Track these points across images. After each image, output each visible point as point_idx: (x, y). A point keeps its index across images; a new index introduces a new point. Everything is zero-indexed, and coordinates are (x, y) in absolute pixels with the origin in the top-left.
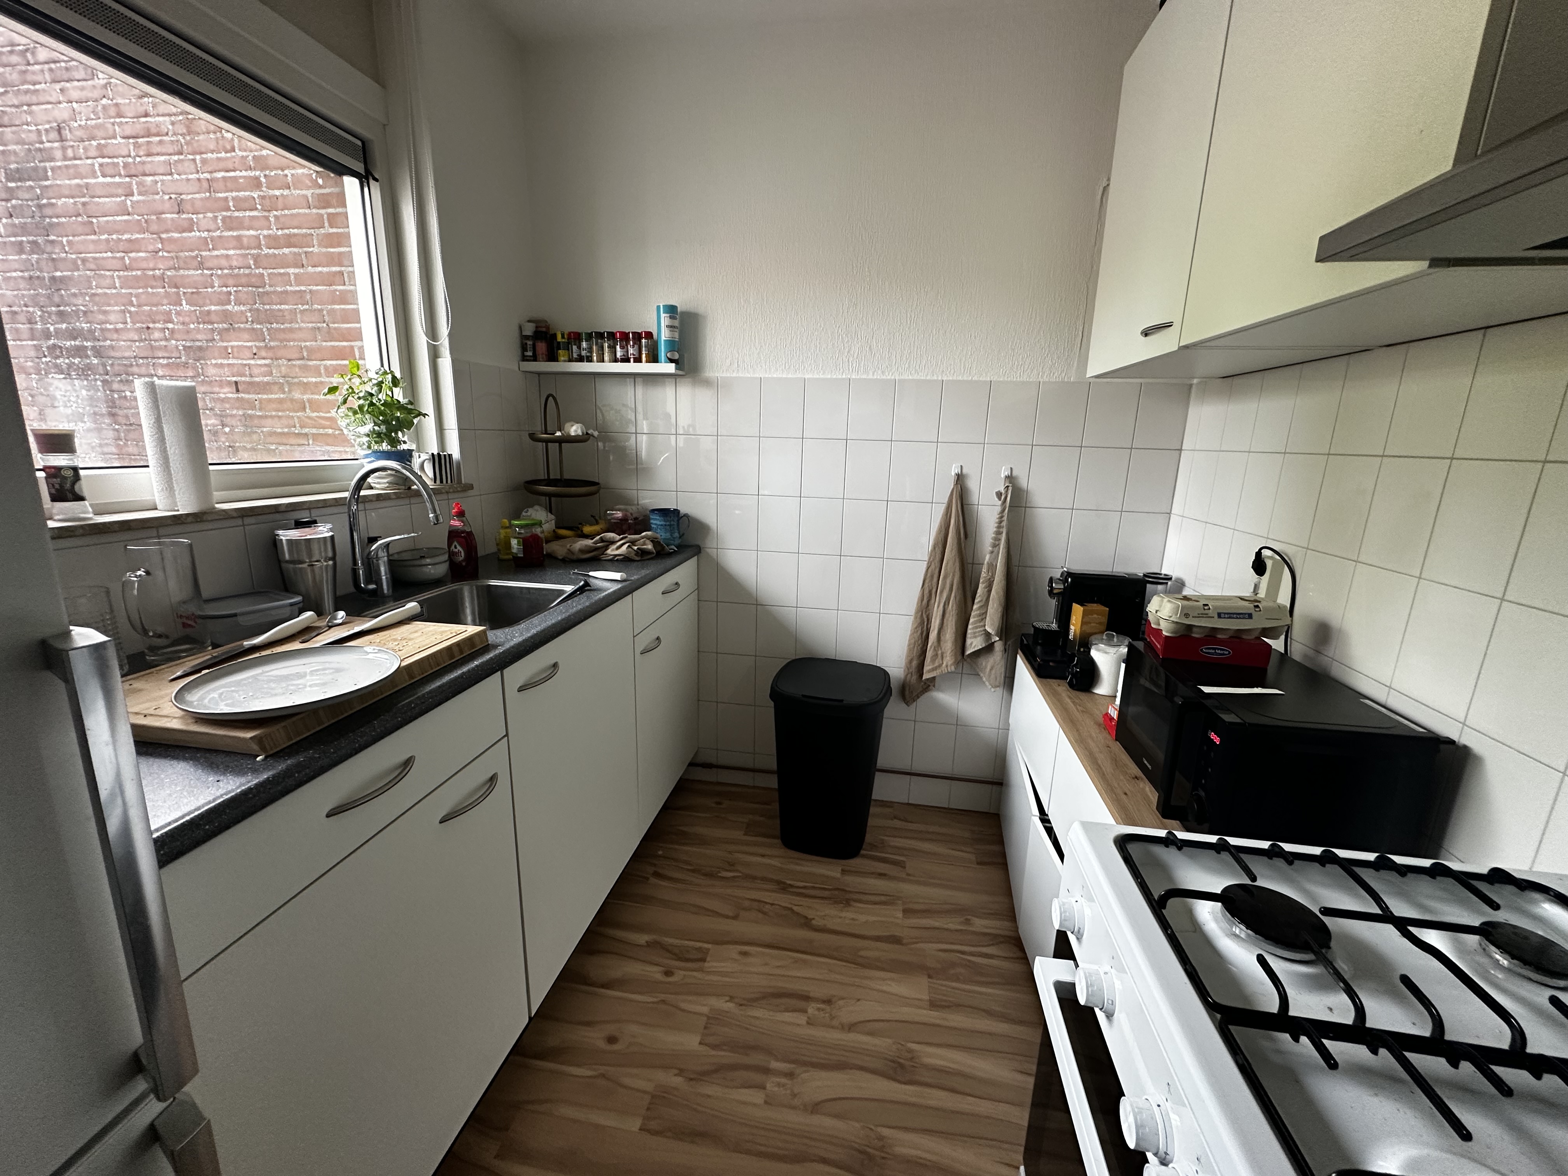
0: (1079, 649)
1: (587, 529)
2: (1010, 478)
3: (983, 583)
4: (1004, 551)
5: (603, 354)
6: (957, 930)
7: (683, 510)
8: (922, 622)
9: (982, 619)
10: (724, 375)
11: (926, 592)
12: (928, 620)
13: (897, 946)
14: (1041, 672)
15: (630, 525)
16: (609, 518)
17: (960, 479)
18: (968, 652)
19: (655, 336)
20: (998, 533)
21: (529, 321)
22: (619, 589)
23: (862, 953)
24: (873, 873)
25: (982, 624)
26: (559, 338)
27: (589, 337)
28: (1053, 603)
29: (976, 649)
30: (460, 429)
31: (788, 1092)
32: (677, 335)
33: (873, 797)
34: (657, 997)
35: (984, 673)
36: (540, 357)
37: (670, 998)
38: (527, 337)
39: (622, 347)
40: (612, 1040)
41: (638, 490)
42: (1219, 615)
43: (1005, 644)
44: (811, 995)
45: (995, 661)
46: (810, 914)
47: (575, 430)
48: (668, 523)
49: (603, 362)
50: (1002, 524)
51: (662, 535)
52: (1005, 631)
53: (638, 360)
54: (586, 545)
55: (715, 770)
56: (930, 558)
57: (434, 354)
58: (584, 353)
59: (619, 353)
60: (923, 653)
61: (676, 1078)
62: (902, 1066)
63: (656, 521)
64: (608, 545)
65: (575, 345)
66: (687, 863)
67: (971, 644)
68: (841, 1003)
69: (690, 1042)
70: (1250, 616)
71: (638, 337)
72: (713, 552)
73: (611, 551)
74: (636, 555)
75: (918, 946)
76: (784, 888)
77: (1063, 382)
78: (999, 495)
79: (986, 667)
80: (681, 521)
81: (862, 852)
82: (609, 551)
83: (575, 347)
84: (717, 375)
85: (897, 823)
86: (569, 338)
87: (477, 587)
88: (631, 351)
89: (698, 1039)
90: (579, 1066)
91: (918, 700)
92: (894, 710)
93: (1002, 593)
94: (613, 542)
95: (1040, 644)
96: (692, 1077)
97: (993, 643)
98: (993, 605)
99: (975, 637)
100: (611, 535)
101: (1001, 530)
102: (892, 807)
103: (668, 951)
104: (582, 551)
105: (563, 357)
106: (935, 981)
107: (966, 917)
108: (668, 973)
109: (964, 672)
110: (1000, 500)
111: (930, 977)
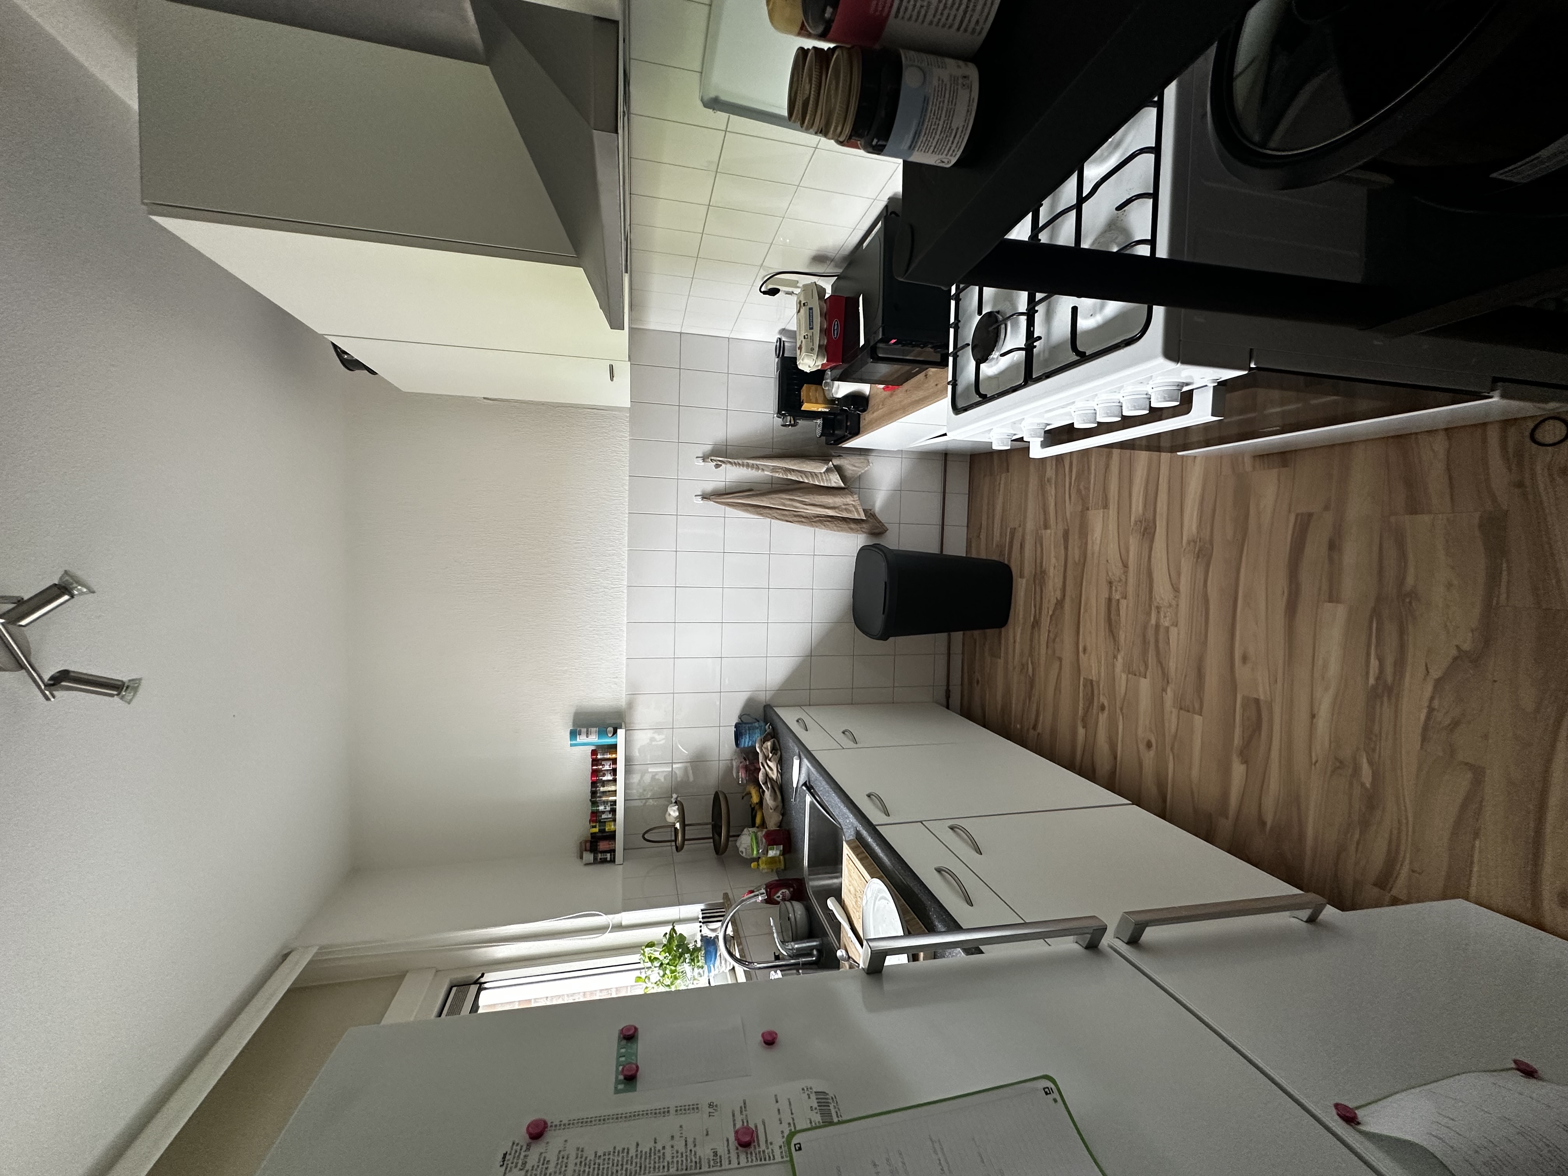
0: (836, 404)
1: (755, 799)
2: (705, 458)
3: (787, 476)
4: (761, 460)
5: (609, 791)
6: (1056, 488)
7: (735, 720)
8: (820, 521)
9: (816, 475)
10: (624, 689)
11: (795, 519)
12: (818, 517)
13: (1070, 532)
14: (856, 432)
15: (751, 763)
16: (745, 782)
17: (705, 497)
18: (843, 485)
19: (593, 748)
20: (748, 466)
21: (581, 858)
22: (807, 759)
23: (1077, 560)
24: (1021, 553)
25: (819, 475)
26: (596, 830)
27: (594, 803)
28: (801, 422)
29: (840, 479)
30: (680, 903)
31: (1168, 610)
32: (594, 730)
33: (965, 555)
34: (1119, 715)
35: (859, 471)
36: (611, 847)
37: (1118, 704)
38: (595, 859)
39: (604, 775)
40: (1149, 745)
41: (719, 760)
42: (811, 328)
43: (834, 456)
44: (1107, 596)
45: (848, 464)
46: (1053, 601)
47: (673, 812)
48: (748, 732)
49: (616, 791)
50: (741, 463)
51: (758, 737)
52: (825, 458)
53: (614, 761)
54: (771, 796)
55: (951, 688)
56: (769, 517)
57: (619, 927)
58: (608, 809)
59: (609, 777)
60: (844, 519)
61: (1168, 692)
62: (1146, 529)
63: (746, 742)
64: (769, 778)
65: (601, 816)
66: (1024, 704)
67: (835, 482)
68: (1110, 574)
69: (1145, 684)
70: (811, 309)
71: (595, 762)
72: (769, 695)
73: (774, 775)
74: (776, 755)
75: (1068, 518)
76: (1036, 624)
77: (630, 421)
78: (717, 466)
79: (853, 470)
80: (745, 721)
81: (1006, 562)
82: (774, 777)
83: (604, 816)
84: (624, 696)
85: (983, 536)
86: (596, 822)
87: (809, 875)
88: (607, 767)
89: (1142, 680)
90: (1167, 768)
91: (883, 522)
92: (893, 541)
93: (795, 461)
94: (767, 775)
95: (834, 432)
96: (1166, 681)
97: (834, 466)
98: (804, 467)
99: (830, 480)
100: (761, 777)
101: (745, 464)
102: (971, 539)
103: (1087, 711)
104: (775, 799)
105: (611, 826)
106: (1090, 505)
107: (1046, 482)
108: (1103, 708)
109: (857, 487)
110: (721, 465)
111: (1088, 509)
